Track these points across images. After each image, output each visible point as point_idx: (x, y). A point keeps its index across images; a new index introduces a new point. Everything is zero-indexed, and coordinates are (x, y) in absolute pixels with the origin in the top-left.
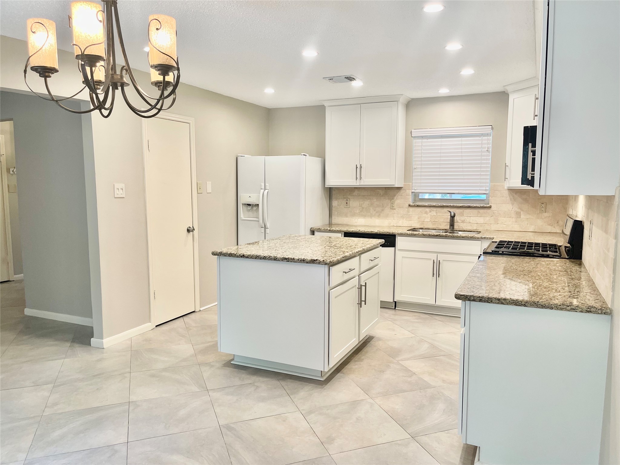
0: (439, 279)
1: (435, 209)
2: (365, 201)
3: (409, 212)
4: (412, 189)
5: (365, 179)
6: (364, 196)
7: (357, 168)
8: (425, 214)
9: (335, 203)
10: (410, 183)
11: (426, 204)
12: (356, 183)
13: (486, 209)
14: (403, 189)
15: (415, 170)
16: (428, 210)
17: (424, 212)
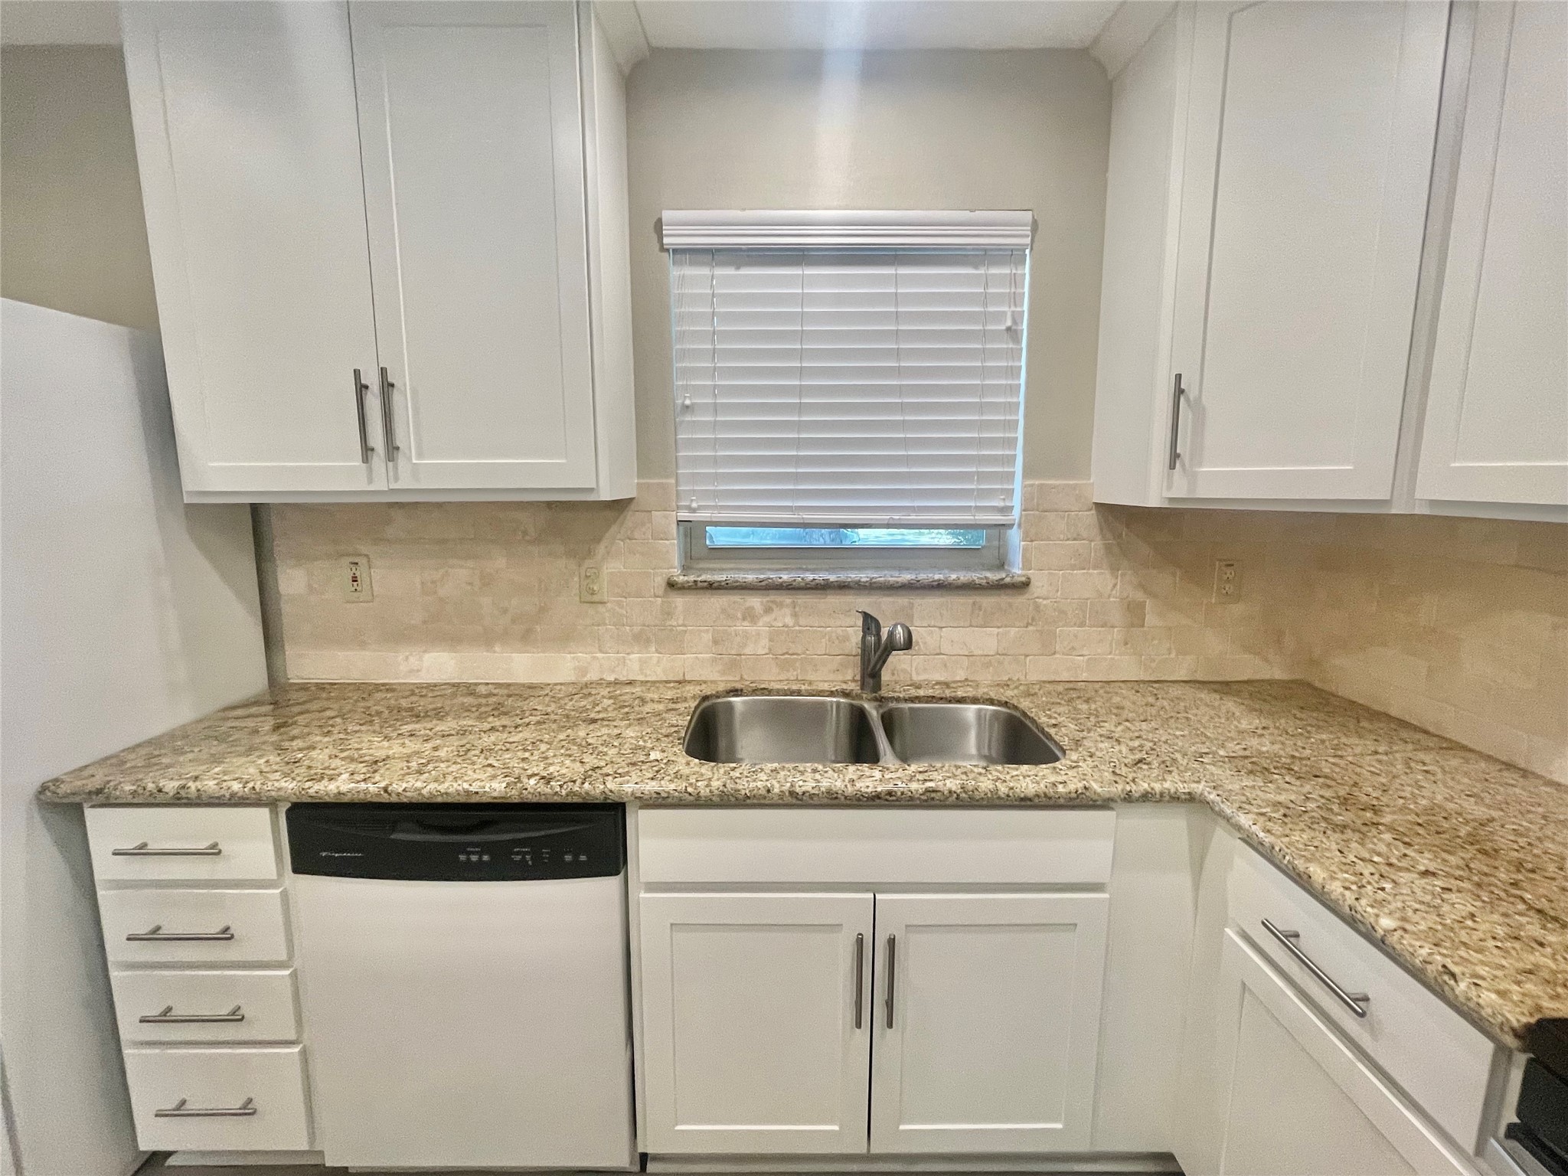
0: (883, 1036)
1: (787, 599)
2: (452, 567)
3: (668, 614)
4: (678, 507)
5: (420, 455)
6: (444, 541)
7: (361, 389)
8: (746, 623)
9: (291, 581)
10: (667, 477)
11: (751, 577)
12: (370, 481)
13: (1009, 591)
14: (633, 506)
15: (688, 418)
16: (755, 602)
17: (739, 615)
